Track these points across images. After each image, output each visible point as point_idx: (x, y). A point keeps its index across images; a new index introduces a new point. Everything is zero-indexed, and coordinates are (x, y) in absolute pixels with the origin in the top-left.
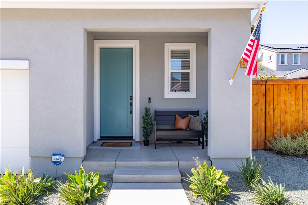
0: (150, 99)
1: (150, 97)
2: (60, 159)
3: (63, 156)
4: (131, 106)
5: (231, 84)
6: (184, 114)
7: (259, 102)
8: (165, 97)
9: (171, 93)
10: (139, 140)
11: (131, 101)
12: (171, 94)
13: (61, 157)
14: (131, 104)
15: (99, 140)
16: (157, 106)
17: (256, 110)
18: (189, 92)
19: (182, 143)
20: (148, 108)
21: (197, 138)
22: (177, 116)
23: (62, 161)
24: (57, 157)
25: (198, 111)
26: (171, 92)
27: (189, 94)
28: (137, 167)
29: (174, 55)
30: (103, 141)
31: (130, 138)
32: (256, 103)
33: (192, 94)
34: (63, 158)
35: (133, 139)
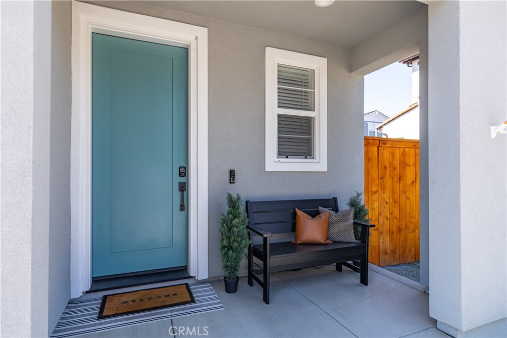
4: (182, 191)
7: (417, 178)
8: (268, 169)
9: (278, 160)
10: (207, 277)
11: (183, 180)
12: (279, 162)
14: (183, 188)
15: (87, 292)
16: (248, 189)
17: (413, 193)
18: (314, 158)
20: (235, 196)
22: (299, 212)
25: (335, 199)
26: (277, 158)
27: (314, 162)
29: (285, 74)
30: (101, 294)
31: (182, 271)
32: (413, 180)
33: (319, 163)
35: (191, 275)
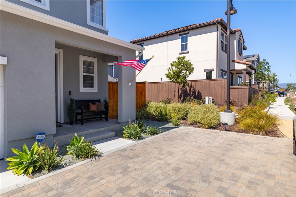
0: (70, 92)
1: (70, 91)
2: (42, 137)
3: (45, 134)
5: (129, 85)
6: (94, 102)
8: (80, 91)
9: (83, 88)
10: (63, 122)
13: (43, 135)
16: (76, 97)
18: (94, 88)
19: (90, 120)
20: (72, 99)
21: (100, 116)
22: (90, 103)
23: (44, 138)
24: (40, 136)
25: (100, 100)
28: (89, 134)
29: (85, 63)
33: (95, 90)
34: (44, 135)
